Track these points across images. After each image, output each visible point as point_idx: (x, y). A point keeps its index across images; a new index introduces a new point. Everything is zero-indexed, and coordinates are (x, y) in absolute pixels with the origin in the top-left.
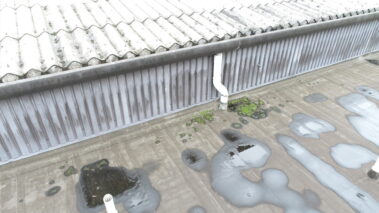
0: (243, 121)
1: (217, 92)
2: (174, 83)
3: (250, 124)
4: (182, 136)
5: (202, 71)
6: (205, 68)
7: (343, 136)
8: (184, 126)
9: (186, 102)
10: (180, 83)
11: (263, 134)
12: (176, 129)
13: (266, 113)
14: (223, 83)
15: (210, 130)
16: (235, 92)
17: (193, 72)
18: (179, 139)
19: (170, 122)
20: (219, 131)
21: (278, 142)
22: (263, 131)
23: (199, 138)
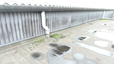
0: (57, 40)
1: (44, 29)
2: (24, 24)
3: (60, 40)
4: (30, 48)
5: (37, 20)
6: (38, 19)
7: (95, 39)
8: (31, 45)
9: (31, 35)
10: (27, 24)
11: (67, 42)
12: (27, 46)
13: (65, 37)
14: (46, 26)
15: (43, 44)
16: (52, 31)
17: (33, 20)
18: (28, 49)
19: (24, 44)
20: (47, 44)
21: (74, 44)
22: (66, 41)
23: (39, 47)
